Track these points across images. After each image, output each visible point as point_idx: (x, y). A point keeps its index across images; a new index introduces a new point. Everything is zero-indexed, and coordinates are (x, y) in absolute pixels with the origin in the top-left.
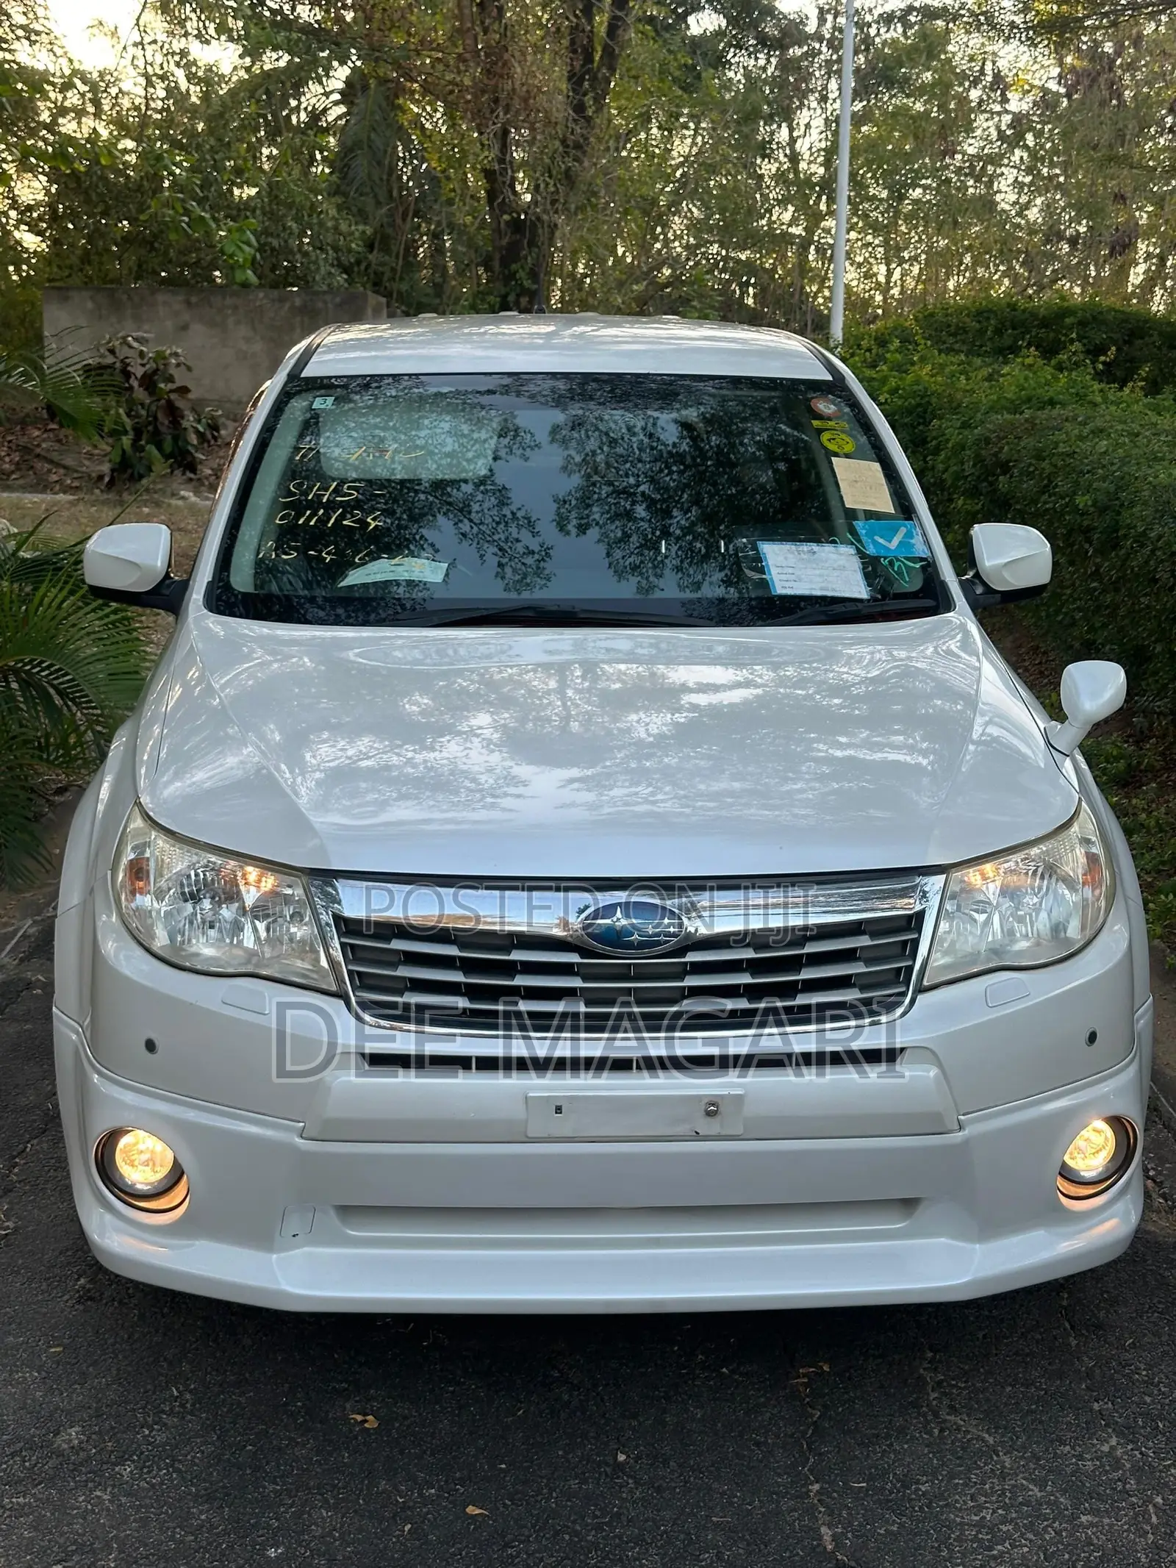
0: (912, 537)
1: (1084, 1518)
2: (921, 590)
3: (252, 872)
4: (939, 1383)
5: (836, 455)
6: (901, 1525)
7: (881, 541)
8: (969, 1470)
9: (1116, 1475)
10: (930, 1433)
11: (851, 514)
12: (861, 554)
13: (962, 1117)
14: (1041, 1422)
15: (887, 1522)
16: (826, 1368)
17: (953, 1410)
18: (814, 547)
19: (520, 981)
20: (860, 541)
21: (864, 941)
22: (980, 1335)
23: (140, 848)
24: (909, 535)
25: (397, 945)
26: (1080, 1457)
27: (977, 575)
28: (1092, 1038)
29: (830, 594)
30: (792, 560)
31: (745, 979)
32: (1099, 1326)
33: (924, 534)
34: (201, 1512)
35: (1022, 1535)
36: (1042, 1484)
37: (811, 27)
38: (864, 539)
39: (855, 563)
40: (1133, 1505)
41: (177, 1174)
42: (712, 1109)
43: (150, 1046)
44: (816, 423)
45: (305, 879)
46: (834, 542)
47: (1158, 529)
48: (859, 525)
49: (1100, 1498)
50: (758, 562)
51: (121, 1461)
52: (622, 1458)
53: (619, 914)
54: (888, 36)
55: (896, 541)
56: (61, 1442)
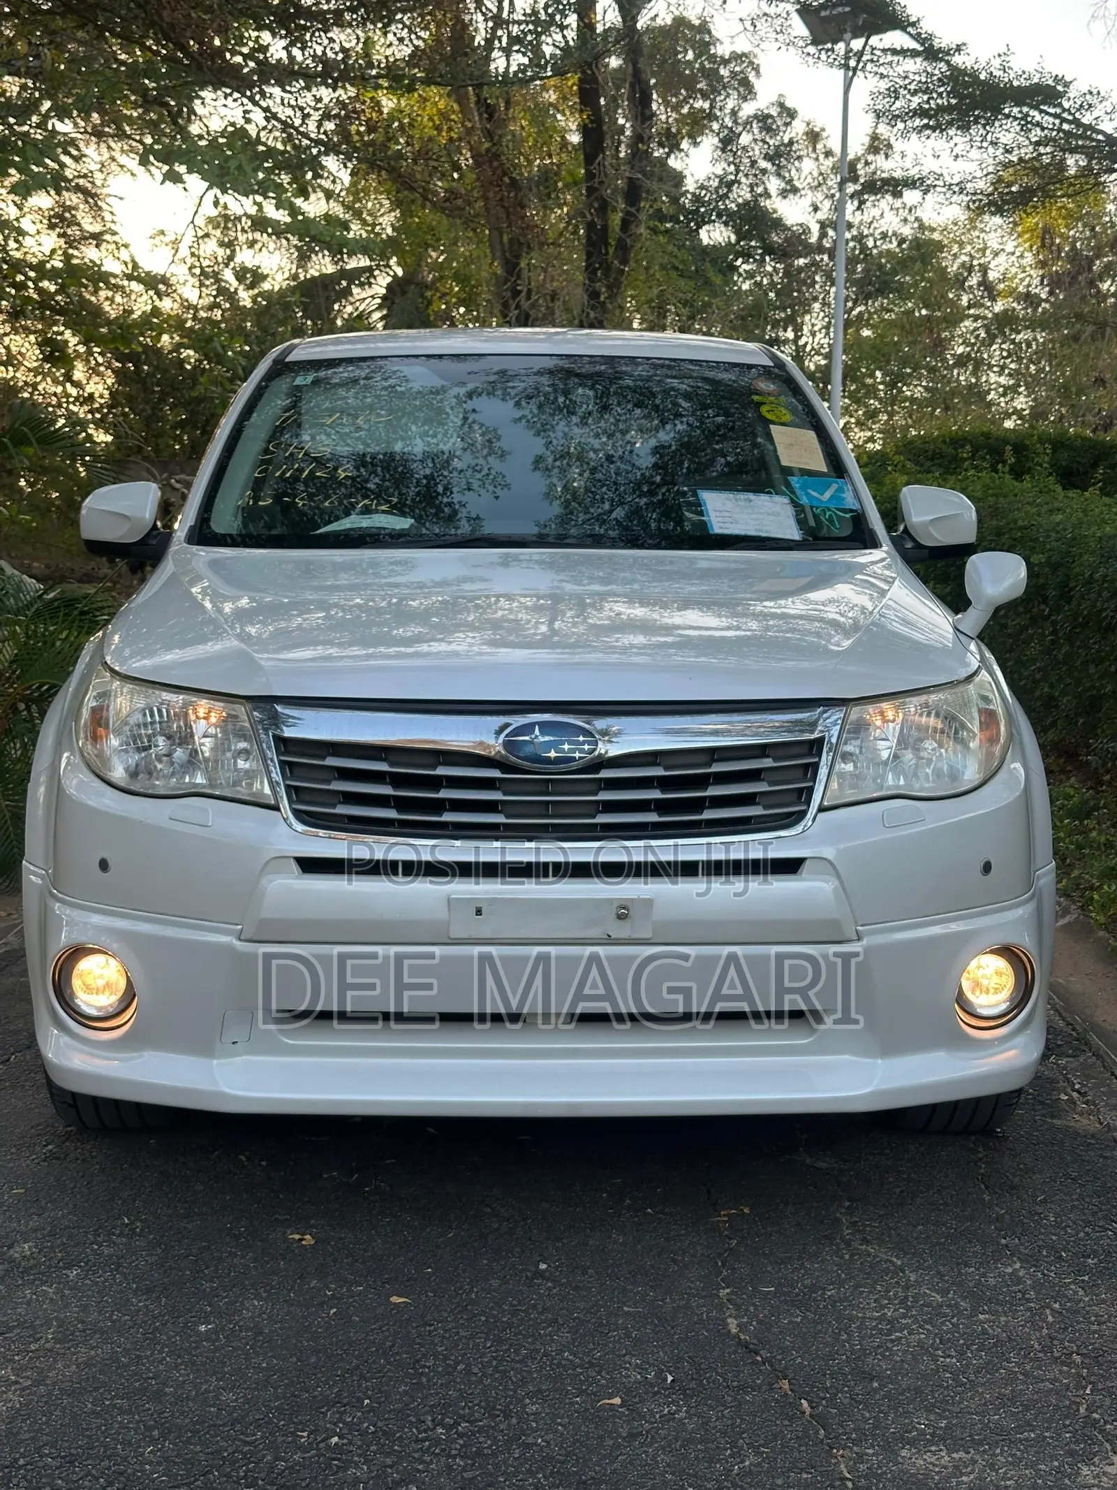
0: (843, 492)
1: (981, 1317)
2: (850, 536)
3: (203, 705)
4: (854, 1224)
5: (774, 423)
6: (805, 1317)
7: (814, 494)
8: (876, 1282)
9: (1016, 1288)
10: (842, 1257)
11: (787, 471)
12: (795, 503)
13: (860, 928)
14: (949, 1251)
15: (791, 1315)
16: (746, 1211)
17: (865, 1241)
18: (751, 496)
19: (444, 794)
20: (793, 493)
21: (768, 763)
22: (898, 1190)
23: (104, 695)
24: (840, 490)
25: (331, 761)
26: (984, 1275)
27: (906, 531)
28: (987, 868)
29: (763, 535)
30: (729, 506)
31: (656, 794)
32: (1013, 1188)
33: (855, 490)
34: (140, 1301)
35: (921, 1327)
36: (944, 1292)
37: (813, 239)
38: (798, 491)
39: (789, 511)
40: (1030, 1309)
41: (129, 995)
42: (623, 912)
43: (104, 865)
44: (756, 398)
45: (249, 706)
46: (769, 493)
47: (1102, 570)
48: (795, 481)
49: (999, 1303)
50: (697, 507)
51: (69, 1267)
52: (543, 1266)
53: (537, 731)
54: (884, 247)
55: (827, 495)
56: (15, 1253)
